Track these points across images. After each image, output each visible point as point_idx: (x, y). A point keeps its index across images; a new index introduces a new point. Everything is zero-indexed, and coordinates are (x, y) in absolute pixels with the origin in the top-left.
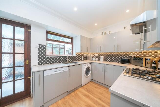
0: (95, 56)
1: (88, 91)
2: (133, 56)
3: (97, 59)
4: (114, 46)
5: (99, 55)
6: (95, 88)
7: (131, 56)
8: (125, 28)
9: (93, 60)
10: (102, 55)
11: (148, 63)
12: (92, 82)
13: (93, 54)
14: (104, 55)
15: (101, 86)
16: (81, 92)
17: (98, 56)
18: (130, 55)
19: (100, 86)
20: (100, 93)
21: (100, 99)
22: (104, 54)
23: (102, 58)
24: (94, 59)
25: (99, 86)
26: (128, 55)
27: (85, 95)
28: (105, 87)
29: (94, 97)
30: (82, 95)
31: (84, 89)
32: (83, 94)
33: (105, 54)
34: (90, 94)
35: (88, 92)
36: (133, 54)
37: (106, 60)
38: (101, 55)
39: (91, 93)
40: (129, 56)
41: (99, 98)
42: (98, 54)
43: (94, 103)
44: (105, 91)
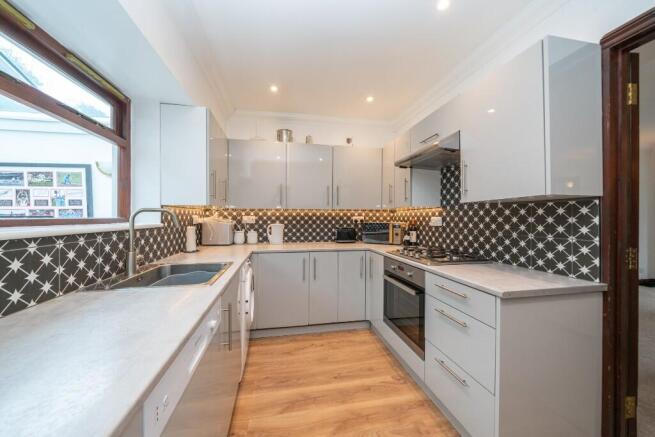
0: (239, 222)
1: (283, 382)
2: (359, 218)
3: (253, 236)
4: (328, 188)
5: (261, 218)
6: (291, 358)
7: (356, 221)
8: (349, 141)
9: (234, 243)
10: (273, 218)
11: (397, 234)
12: (257, 342)
13: (230, 214)
14: (282, 218)
15: (300, 338)
16: (260, 409)
17: (257, 221)
18: (354, 218)
19: (296, 340)
20: (322, 361)
21: (338, 377)
22: (282, 214)
23: (277, 231)
24: (240, 236)
25: (291, 341)
26: (349, 218)
27: (291, 405)
28: (313, 335)
29: (322, 383)
30: (281, 413)
31: (259, 388)
32: (279, 409)
33: (286, 214)
34: (300, 385)
35: (288, 386)
36: (360, 215)
37: (290, 239)
38: (269, 218)
39: (301, 381)
40: (352, 221)
41: (335, 378)
42: (256, 215)
43: (343, 402)
44: (322, 345)
